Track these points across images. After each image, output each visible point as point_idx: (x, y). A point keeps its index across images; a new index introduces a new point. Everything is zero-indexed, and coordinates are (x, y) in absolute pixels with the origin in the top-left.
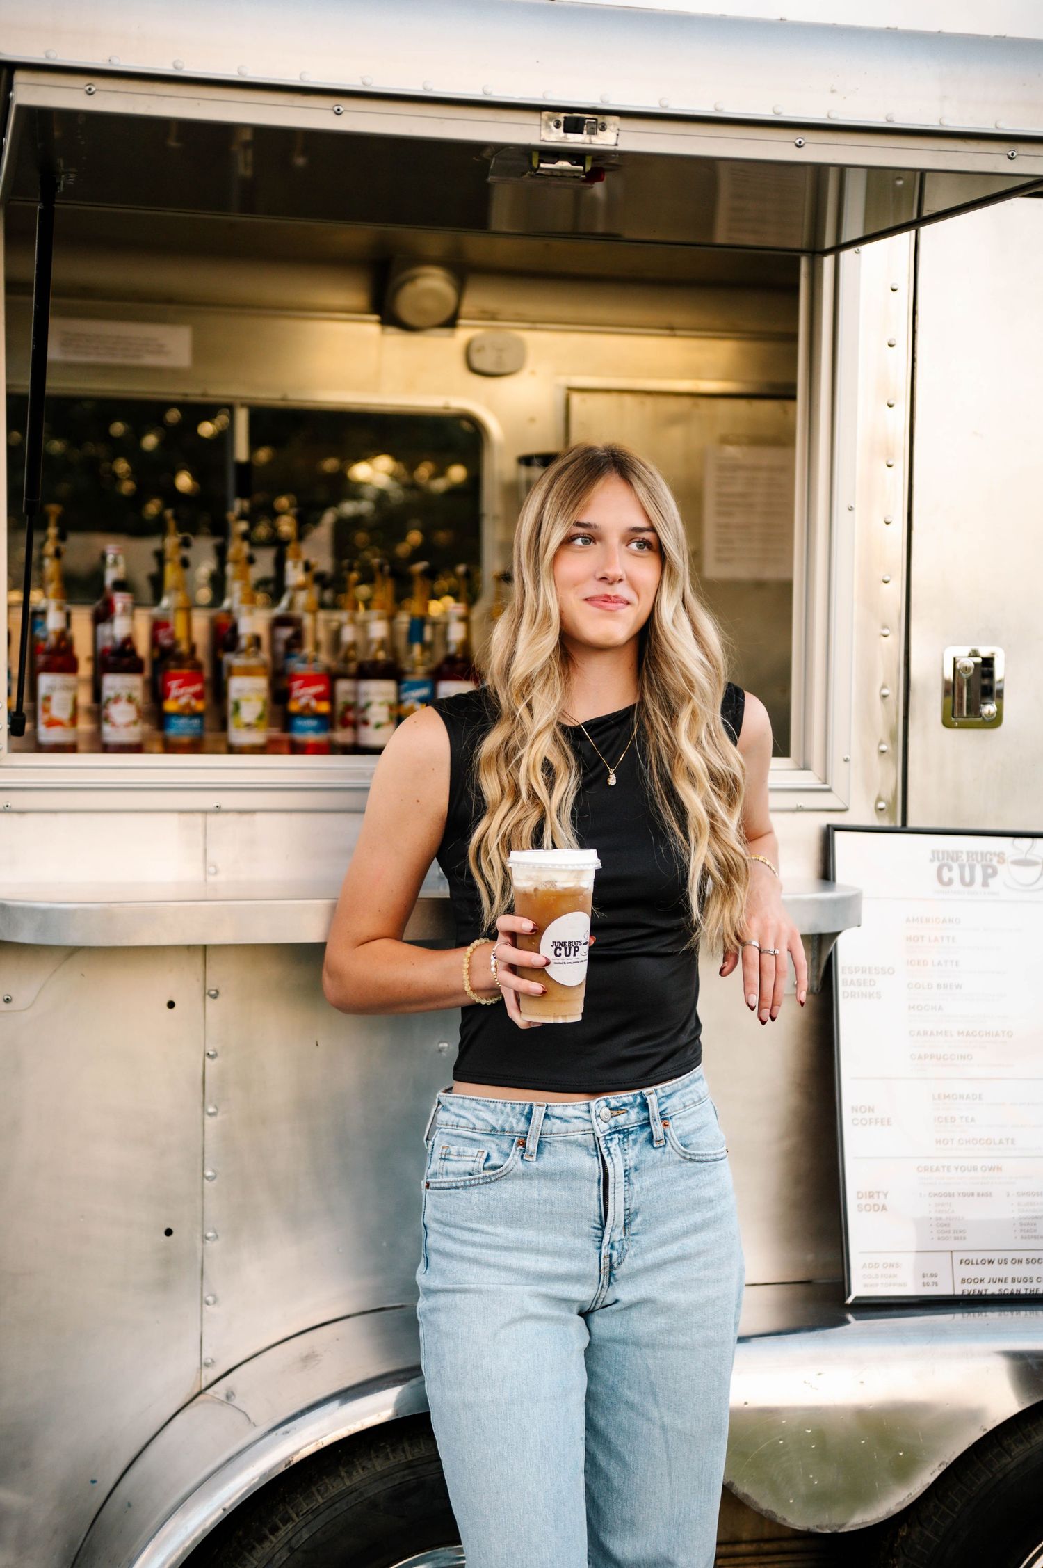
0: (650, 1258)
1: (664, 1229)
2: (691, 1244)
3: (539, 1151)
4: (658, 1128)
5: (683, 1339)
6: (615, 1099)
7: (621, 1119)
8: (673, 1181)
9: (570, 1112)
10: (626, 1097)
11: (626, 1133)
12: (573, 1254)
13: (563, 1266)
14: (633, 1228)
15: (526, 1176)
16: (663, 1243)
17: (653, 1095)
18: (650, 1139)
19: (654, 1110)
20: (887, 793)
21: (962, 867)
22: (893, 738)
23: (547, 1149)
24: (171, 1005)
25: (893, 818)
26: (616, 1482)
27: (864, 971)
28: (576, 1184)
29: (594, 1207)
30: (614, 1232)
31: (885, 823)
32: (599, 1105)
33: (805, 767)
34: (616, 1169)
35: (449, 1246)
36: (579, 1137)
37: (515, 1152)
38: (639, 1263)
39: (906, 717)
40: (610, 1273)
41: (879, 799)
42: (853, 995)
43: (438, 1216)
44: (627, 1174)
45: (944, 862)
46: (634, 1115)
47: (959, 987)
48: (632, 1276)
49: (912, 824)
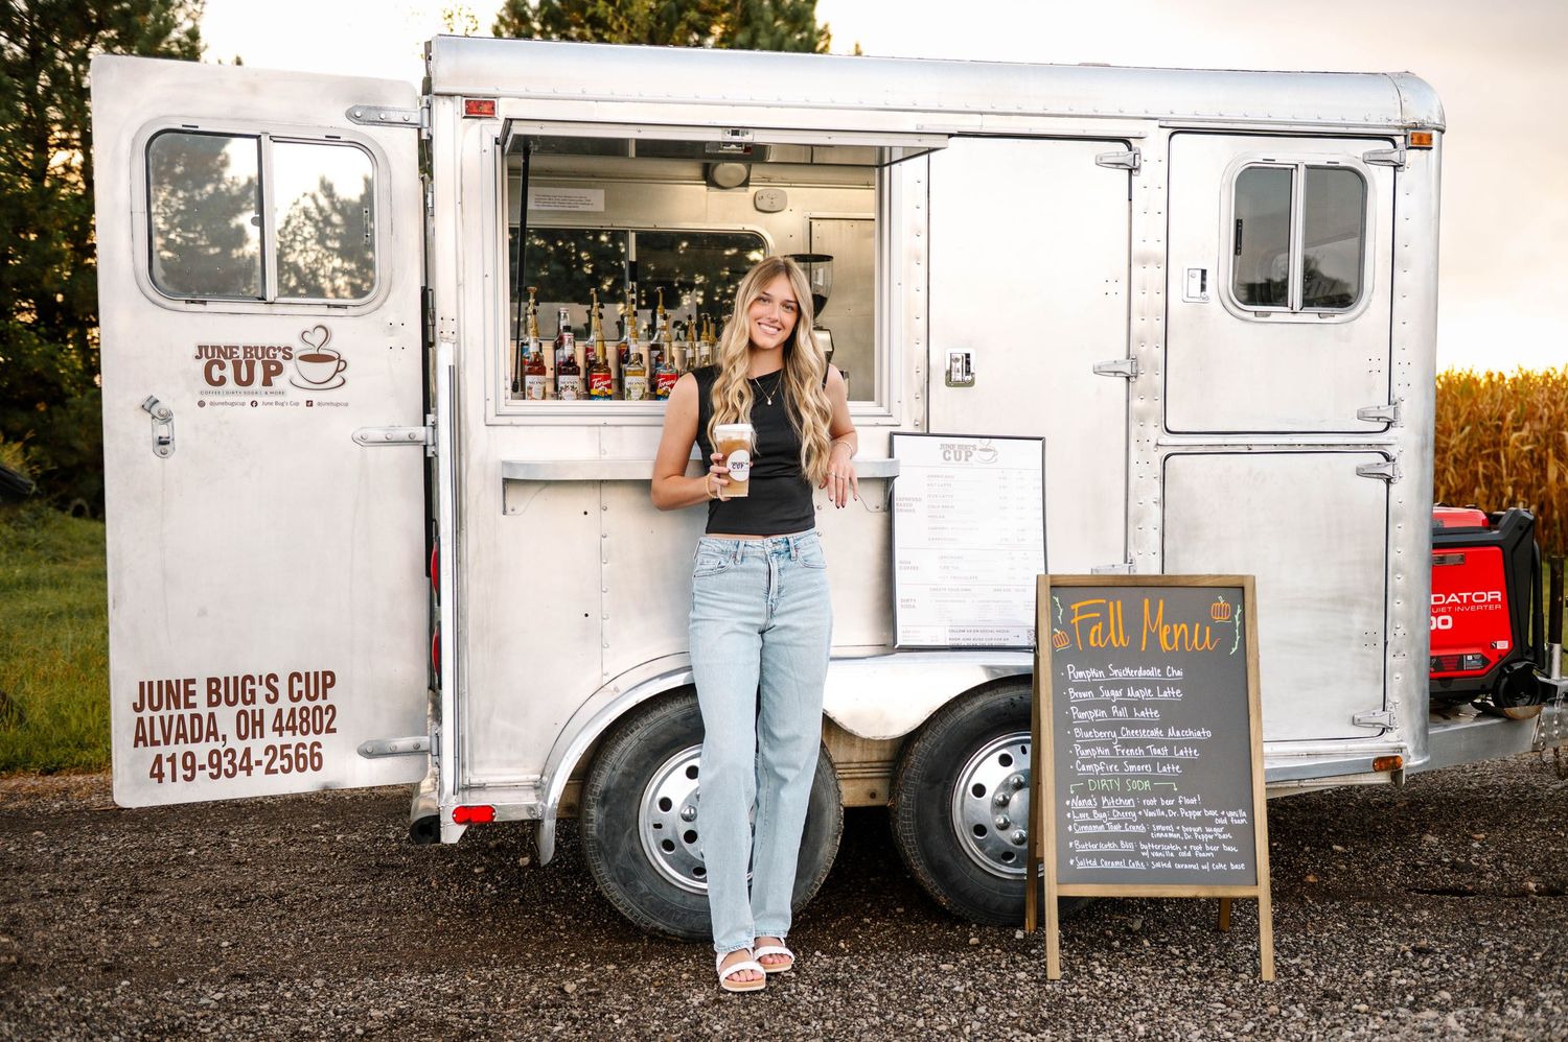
0: (789, 607)
1: (795, 596)
2: (807, 602)
3: (742, 560)
4: (793, 552)
5: (804, 643)
6: (775, 538)
7: (777, 547)
8: (800, 575)
9: (756, 544)
10: (780, 538)
11: (780, 554)
12: (755, 604)
13: (752, 609)
14: (782, 594)
15: (736, 571)
16: (794, 601)
17: (791, 537)
18: (790, 557)
19: (792, 545)
20: (920, 418)
21: (955, 452)
22: (922, 391)
23: (745, 560)
24: (586, 513)
25: (923, 429)
26: (777, 705)
27: (906, 499)
28: (757, 574)
29: (765, 584)
30: (773, 595)
31: (919, 431)
32: (768, 541)
33: (881, 406)
34: (775, 568)
35: (703, 600)
36: (759, 554)
37: (732, 560)
38: (784, 609)
39: (928, 382)
40: (771, 613)
41: (916, 421)
42: (901, 510)
43: (699, 588)
44: (779, 571)
45: (946, 449)
46: (783, 546)
47: (952, 507)
48: (781, 615)
49: (931, 432)
